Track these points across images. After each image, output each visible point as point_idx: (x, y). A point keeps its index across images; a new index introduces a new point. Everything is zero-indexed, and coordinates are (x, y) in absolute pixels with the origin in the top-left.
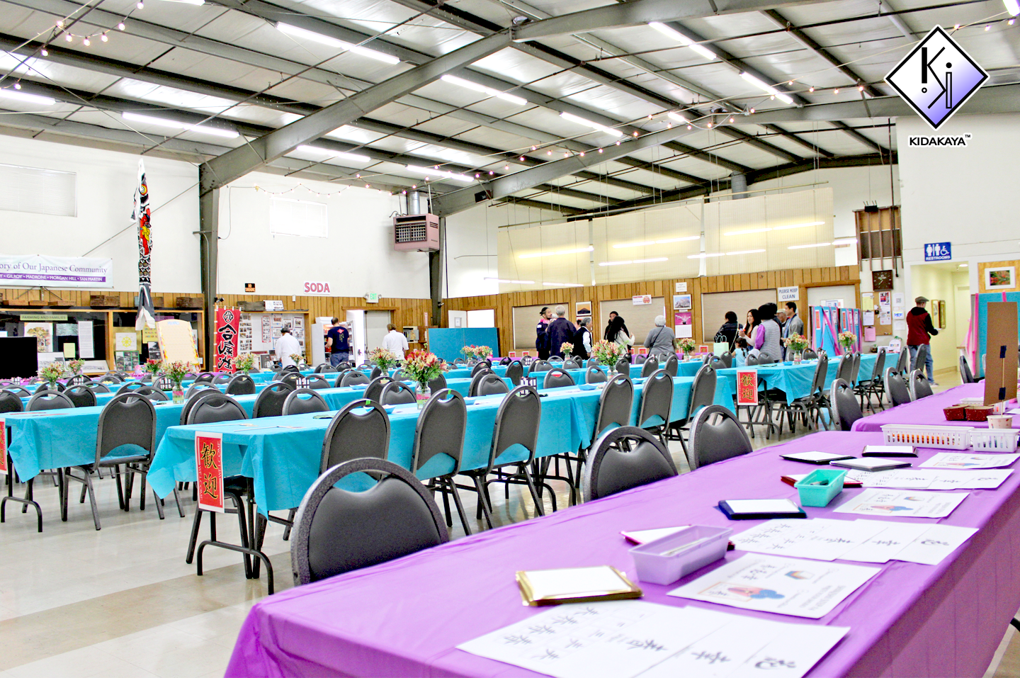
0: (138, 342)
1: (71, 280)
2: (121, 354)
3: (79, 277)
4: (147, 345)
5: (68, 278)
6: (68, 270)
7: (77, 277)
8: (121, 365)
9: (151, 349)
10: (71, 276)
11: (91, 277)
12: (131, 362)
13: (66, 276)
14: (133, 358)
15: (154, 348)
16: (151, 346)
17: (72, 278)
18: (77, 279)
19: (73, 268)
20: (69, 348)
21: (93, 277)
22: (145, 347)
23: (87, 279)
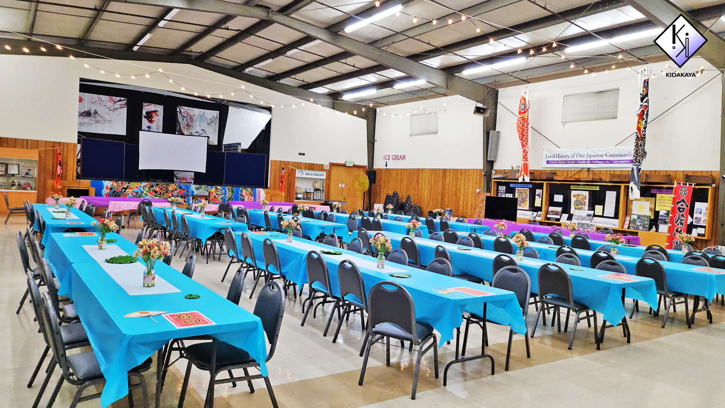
0: (651, 210)
1: (606, 163)
2: (636, 217)
3: (612, 161)
4: (659, 212)
5: (604, 162)
6: (605, 156)
7: (610, 161)
8: (634, 225)
9: (662, 216)
10: (606, 161)
11: (622, 160)
12: (642, 224)
13: (603, 161)
14: (645, 221)
15: (665, 215)
16: (662, 213)
17: (607, 162)
18: (611, 162)
19: (608, 155)
20: (598, 209)
21: (623, 160)
22: (657, 213)
23: (619, 162)
